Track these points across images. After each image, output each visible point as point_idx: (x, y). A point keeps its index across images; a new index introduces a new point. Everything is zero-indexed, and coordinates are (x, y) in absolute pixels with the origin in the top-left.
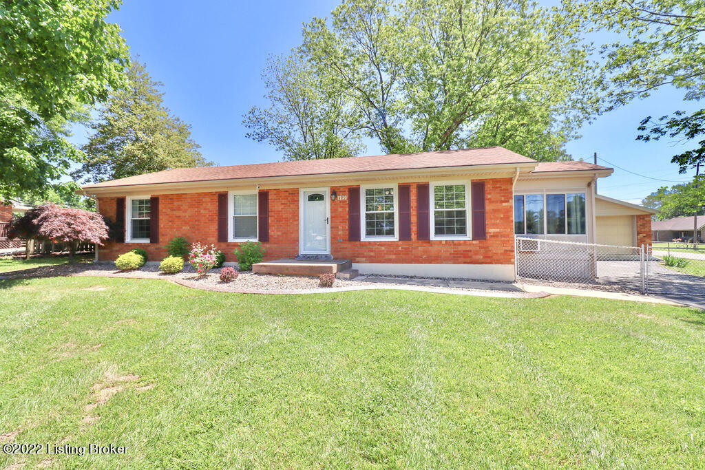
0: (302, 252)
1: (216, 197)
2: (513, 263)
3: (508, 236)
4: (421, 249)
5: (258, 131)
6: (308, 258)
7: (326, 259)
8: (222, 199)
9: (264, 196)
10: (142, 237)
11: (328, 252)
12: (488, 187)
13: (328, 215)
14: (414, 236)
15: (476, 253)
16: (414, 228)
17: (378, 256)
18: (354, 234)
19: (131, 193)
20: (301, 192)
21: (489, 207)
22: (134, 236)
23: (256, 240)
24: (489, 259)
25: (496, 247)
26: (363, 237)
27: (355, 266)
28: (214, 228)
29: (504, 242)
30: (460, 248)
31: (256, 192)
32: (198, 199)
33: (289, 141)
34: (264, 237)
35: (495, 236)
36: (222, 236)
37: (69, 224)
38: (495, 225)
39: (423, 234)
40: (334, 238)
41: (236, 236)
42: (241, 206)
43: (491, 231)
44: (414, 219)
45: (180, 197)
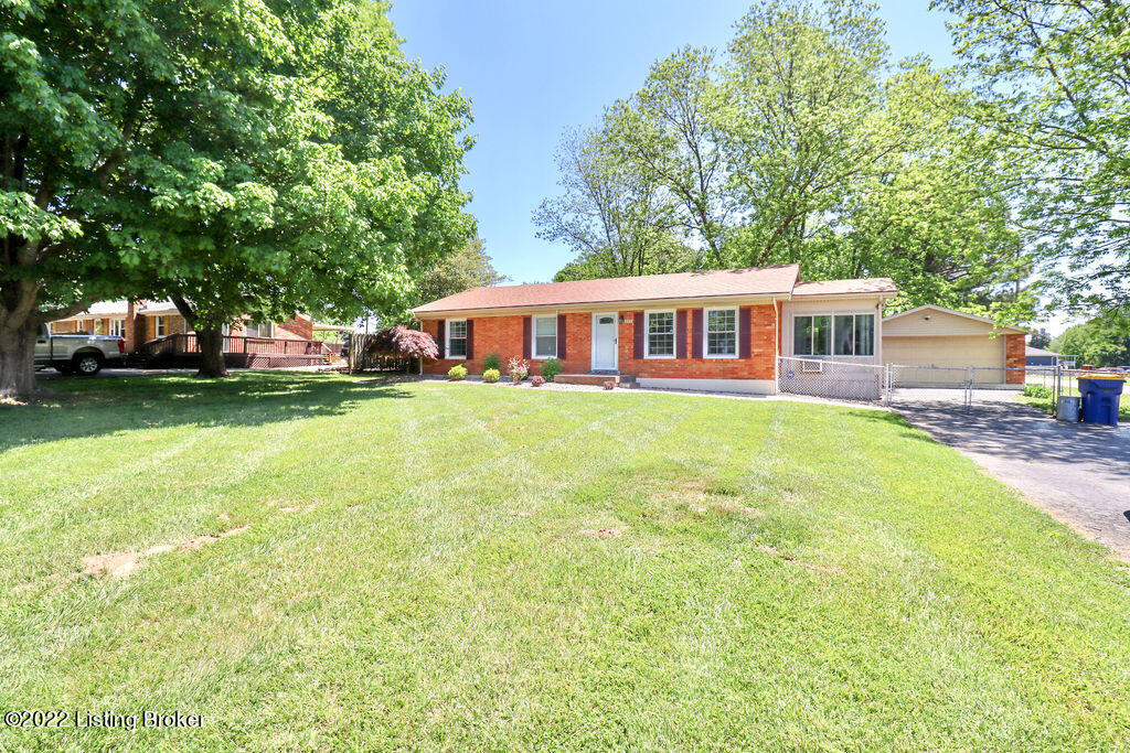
0: (594, 368)
1: (522, 320)
2: (774, 379)
3: (769, 355)
4: (695, 366)
5: (550, 229)
6: (597, 372)
7: (615, 372)
8: (527, 321)
9: (562, 319)
10: (459, 354)
11: (616, 368)
12: (754, 312)
13: (617, 337)
14: (689, 355)
15: (742, 370)
16: (689, 348)
17: (659, 371)
18: (638, 353)
19: (449, 316)
20: (594, 315)
21: (754, 330)
22: (452, 354)
23: (555, 358)
24: (753, 376)
25: (760, 365)
26: (646, 356)
27: (638, 380)
28: (520, 346)
29: (767, 361)
30: (729, 366)
31: (556, 315)
32: (506, 321)
33: (588, 237)
34: (562, 355)
35: (759, 355)
36: (527, 354)
37: (416, 344)
38: (759, 346)
39: (697, 353)
40: (621, 356)
41: (538, 353)
42: (544, 328)
43: (755, 350)
44: (689, 340)
45: (492, 319)
